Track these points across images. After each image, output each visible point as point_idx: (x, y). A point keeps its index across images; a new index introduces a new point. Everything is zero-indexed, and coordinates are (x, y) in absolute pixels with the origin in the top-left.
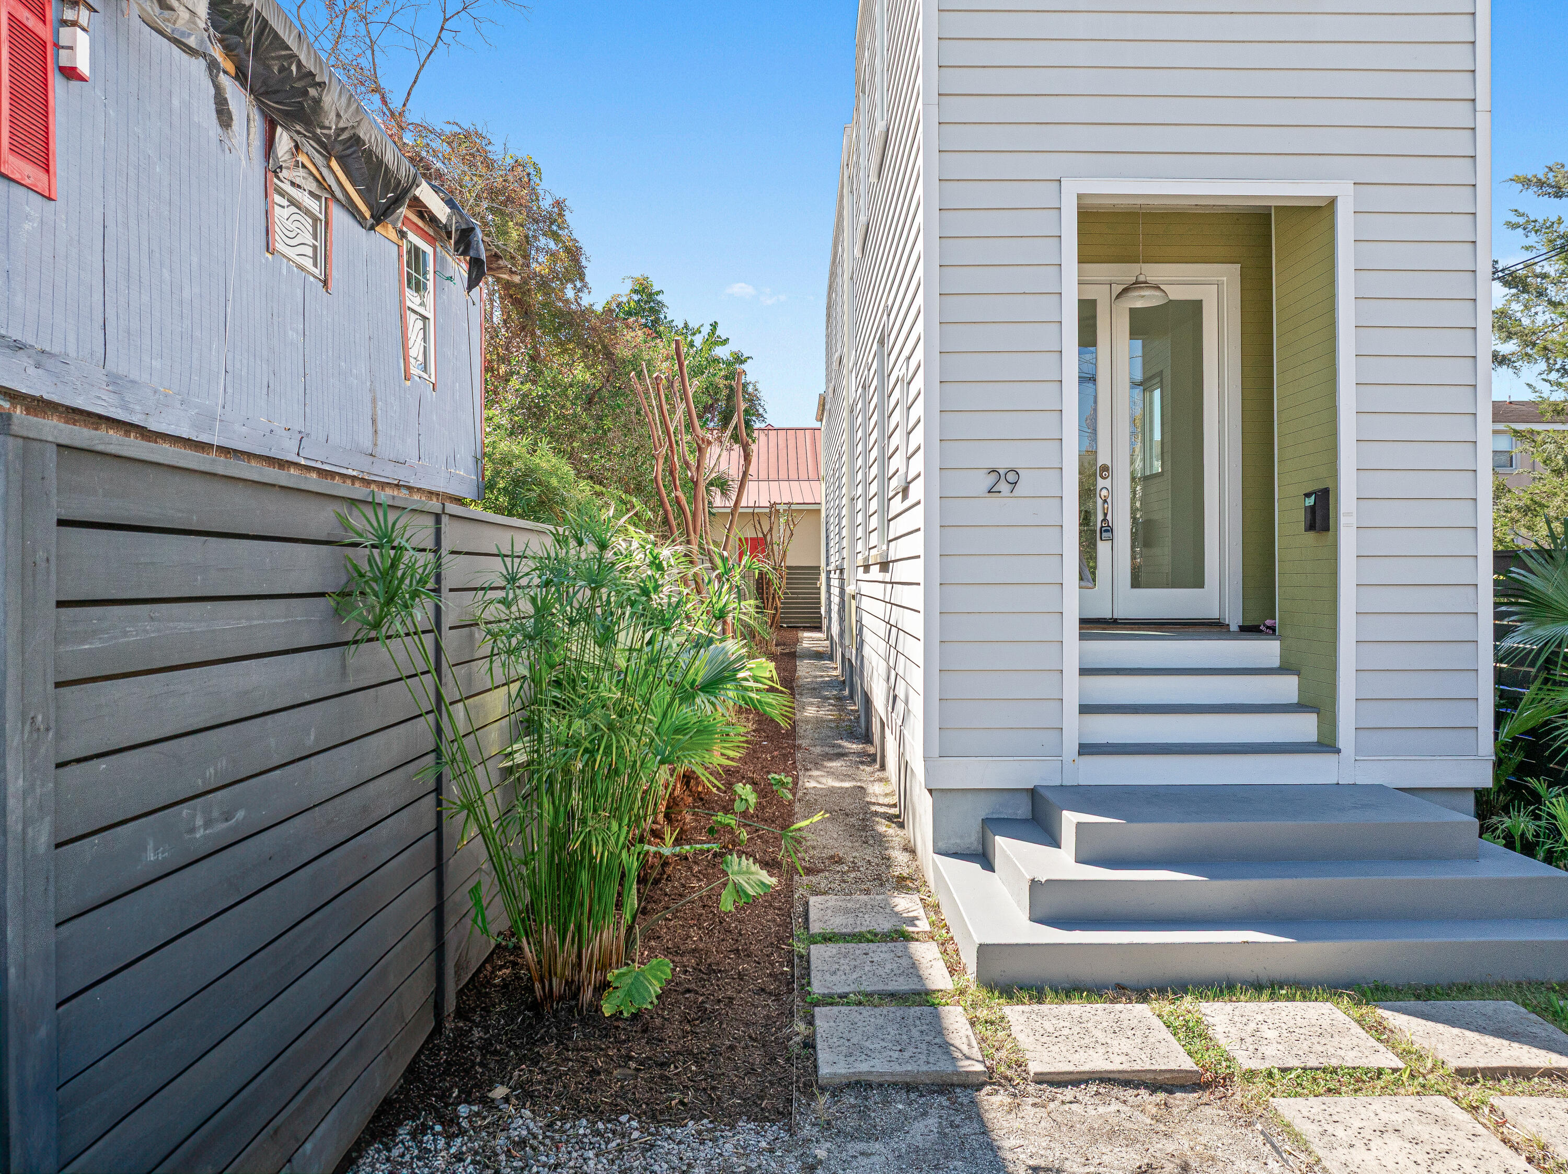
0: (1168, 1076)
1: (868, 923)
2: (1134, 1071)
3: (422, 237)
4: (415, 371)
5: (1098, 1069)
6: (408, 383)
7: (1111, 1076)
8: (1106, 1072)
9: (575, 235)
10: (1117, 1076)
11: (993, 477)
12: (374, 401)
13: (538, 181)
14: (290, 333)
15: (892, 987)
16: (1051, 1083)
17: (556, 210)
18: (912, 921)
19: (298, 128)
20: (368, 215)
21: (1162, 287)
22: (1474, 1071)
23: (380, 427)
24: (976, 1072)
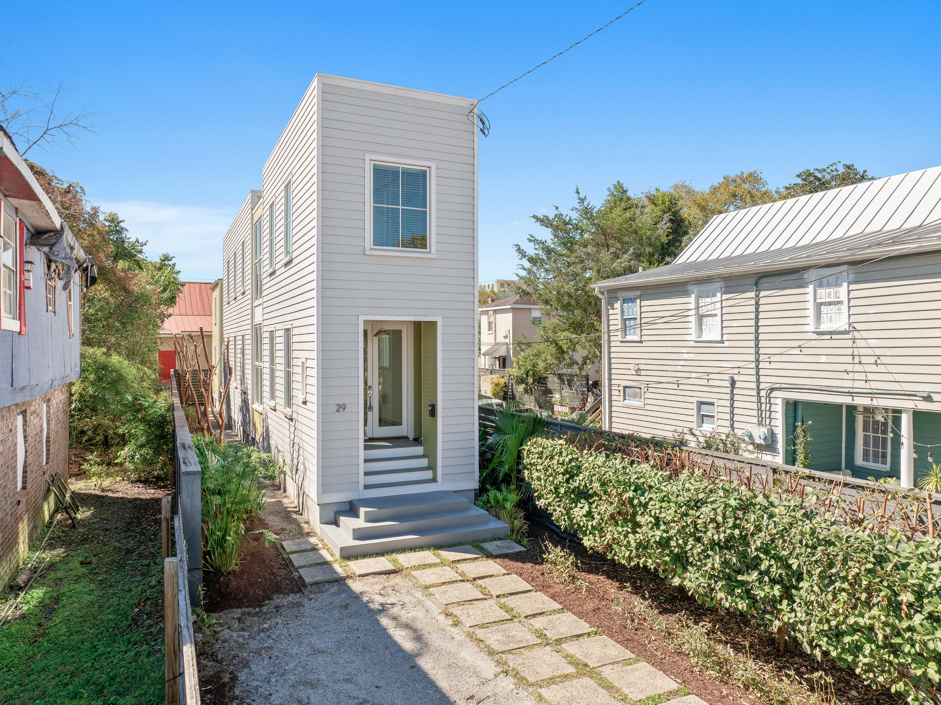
0: (389, 571)
1: (303, 547)
2: (381, 571)
5: (372, 572)
7: (376, 573)
11: (338, 407)
15: (317, 562)
16: (362, 576)
18: (317, 545)
22: (456, 561)
24: (344, 577)
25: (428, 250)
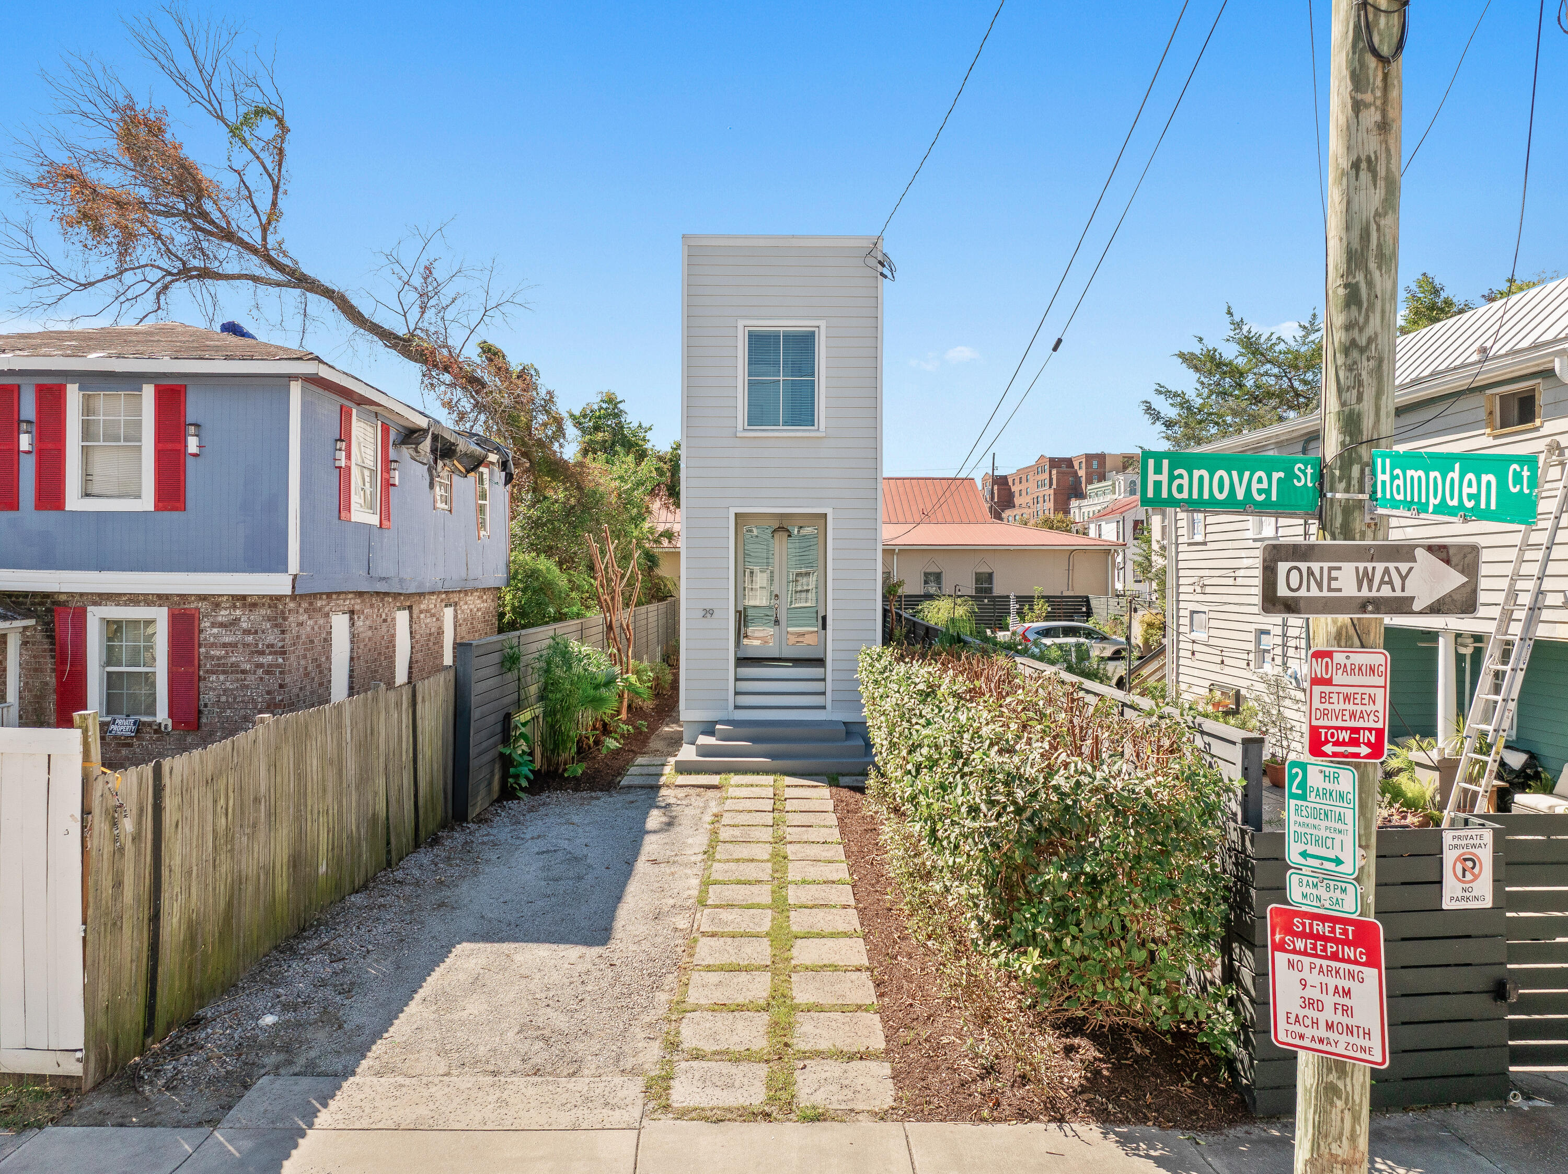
0: (710, 785)
1: (654, 763)
2: (701, 785)
4: (482, 533)
6: (479, 541)
7: (695, 785)
11: (705, 612)
12: (467, 555)
15: (651, 773)
18: (669, 762)
20: (463, 470)
23: (469, 566)
25: (816, 427)
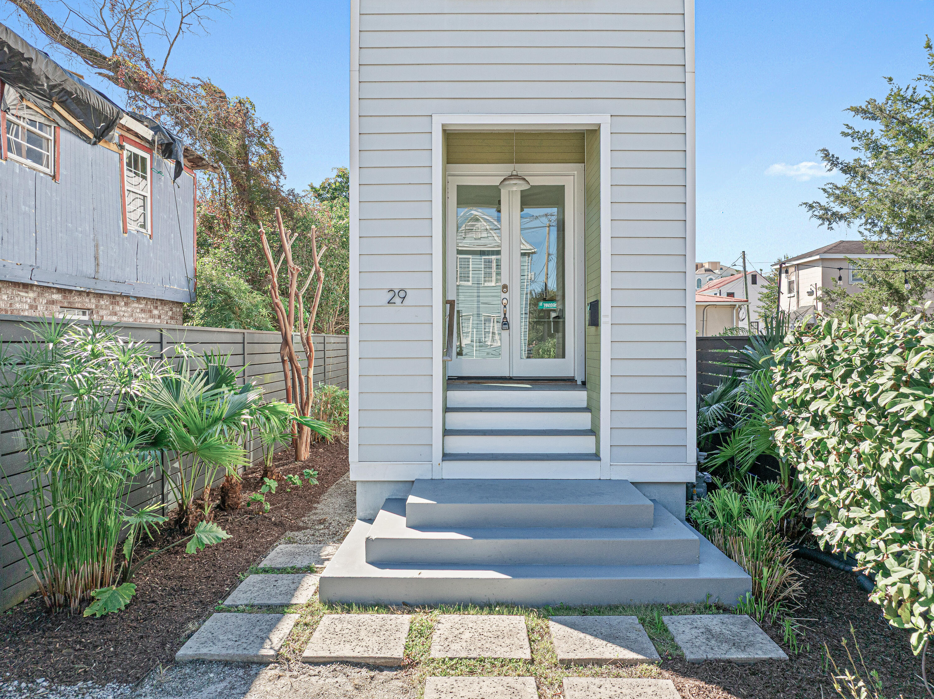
0: (383, 661)
2: (362, 658)
3: (140, 148)
4: (132, 227)
5: (341, 655)
6: (126, 235)
7: (348, 660)
8: (345, 657)
9: (276, 144)
10: (352, 660)
11: (391, 294)
12: (97, 246)
13: (253, 112)
14: (23, 207)
15: (272, 601)
16: (311, 663)
17: (262, 129)
18: (324, 561)
19: (20, 85)
20: (91, 136)
21: (526, 178)
22: (570, 661)
23: (101, 261)
24: (268, 656)
